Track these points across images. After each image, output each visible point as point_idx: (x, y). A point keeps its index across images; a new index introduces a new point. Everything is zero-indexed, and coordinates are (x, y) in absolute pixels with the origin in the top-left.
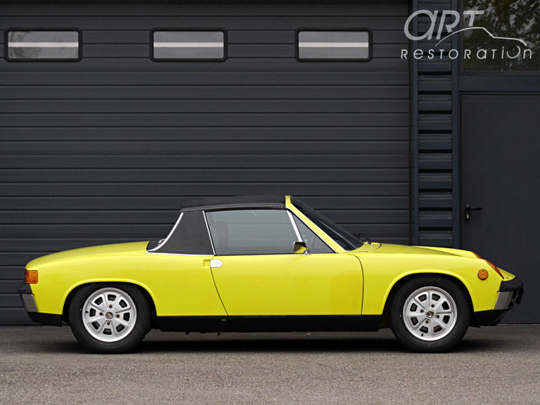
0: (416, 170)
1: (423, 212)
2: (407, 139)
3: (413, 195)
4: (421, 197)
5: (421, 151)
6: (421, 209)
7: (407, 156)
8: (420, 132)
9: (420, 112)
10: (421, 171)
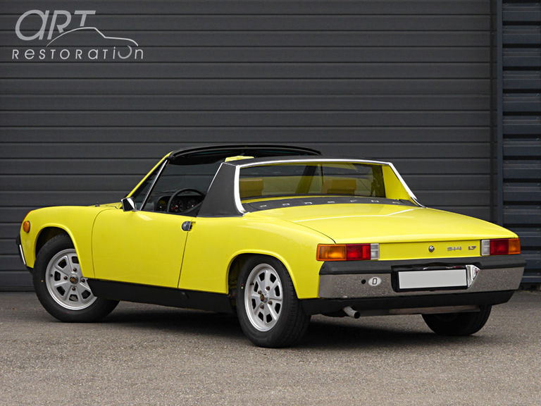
0: (500, 112)
1: (507, 162)
2: (488, 76)
3: (496, 142)
4: (506, 144)
5: (505, 91)
6: (505, 158)
7: (489, 96)
8: (505, 69)
9: (505, 46)
10: (505, 114)
